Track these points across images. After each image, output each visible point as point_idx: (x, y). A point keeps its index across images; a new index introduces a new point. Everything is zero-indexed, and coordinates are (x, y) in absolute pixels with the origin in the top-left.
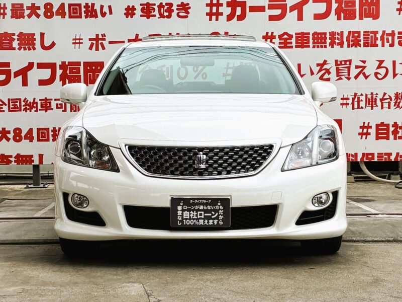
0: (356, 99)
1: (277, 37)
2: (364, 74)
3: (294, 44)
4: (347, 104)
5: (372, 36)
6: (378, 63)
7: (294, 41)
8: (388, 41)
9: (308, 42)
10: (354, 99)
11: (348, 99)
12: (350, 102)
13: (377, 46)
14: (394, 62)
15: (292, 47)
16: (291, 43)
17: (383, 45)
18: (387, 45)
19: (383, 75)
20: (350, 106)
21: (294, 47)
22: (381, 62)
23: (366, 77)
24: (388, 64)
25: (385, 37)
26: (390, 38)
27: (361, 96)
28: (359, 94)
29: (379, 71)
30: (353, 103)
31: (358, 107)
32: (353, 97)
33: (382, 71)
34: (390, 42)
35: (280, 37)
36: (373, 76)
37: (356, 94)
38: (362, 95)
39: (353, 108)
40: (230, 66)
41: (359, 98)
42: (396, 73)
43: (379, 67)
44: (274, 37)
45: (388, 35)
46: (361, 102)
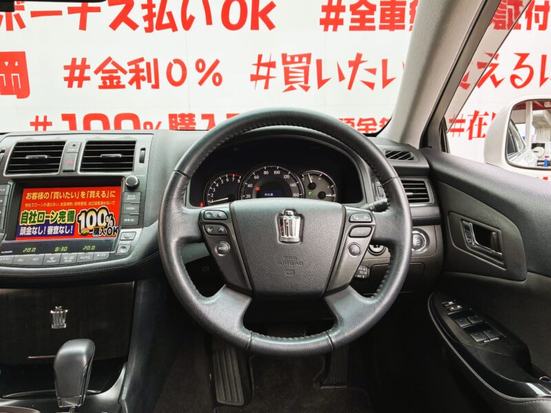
0: (477, 122)
1: (348, 8)
2: (493, 78)
3: (377, 23)
4: (461, 130)
5: (510, 11)
6: (519, 58)
7: (377, 15)
8: (537, 21)
9: (402, 20)
10: (472, 122)
11: (462, 121)
12: (466, 126)
13: (519, 27)
14: (544, 58)
15: (373, 28)
16: (372, 20)
17: (529, 27)
18: (535, 26)
19: (524, 80)
20: (466, 134)
21: (377, 28)
22: (524, 56)
23: (496, 83)
24: (534, 61)
25: (534, 12)
26: (541, 14)
27: (484, 117)
28: (482, 113)
29: (519, 72)
30: (471, 128)
31: (479, 136)
32: (472, 118)
33: (523, 73)
34: (541, 22)
35: (354, 8)
36: (507, 81)
37: (476, 113)
38: (486, 114)
39: (470, 137)
40: (263, 61)
41: (481, 119)
42: (546, 76)
43: (519, 66)
44: (343, 9)
45: (538, 8)
46: (483, 127)
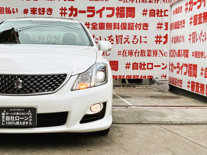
0: (124, 52)
1: (91, 24)
2: (128, 42)
3: (98, 28)
4: (121, 54)
5: (131, 25)
6: (134, 37)
7: (98, 26)
8: (138, 28)
9: (104, 27)
10: (123, 52)
11: (121, 52)
12: (122, 53)
13: (133, 29)
14: (141, 37)
15: (97, 29)
16: (97, 27)
17: (136, 29)
18: (138, 29)
19: (136, 42)
20: (122, 55)
21: (98, 29)
22: (135, 36)
23: (129, 43)
24: (138, 37)
25: (137, 26)
26: (139, 26)
28: (126, 50)
29: (134, 40)
30: (123, 54)
31: (125, 56)
33: (136, 40)
34: (139, 28)
35: (92, 24)
36: (132, 42)
37: (124, 50)
38: (127, 50)
39: (123, 56)
41: (125, 52)
42: (142, 41)
43: (134, 39)
45: (138, 25)
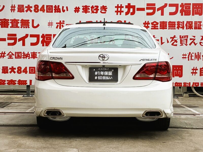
2: (194, 43)
5: (198, 24)
6: (202, 37)
7: (159, 25)
12: (187, 56)
13: (201, 29)
20: (187, 59)
28: (192, 53)
29: (202, 41)
31: (191, 59)
32: (189, 54)
36: (199, 44)
39: (189, 60)
44: (149, 24)
